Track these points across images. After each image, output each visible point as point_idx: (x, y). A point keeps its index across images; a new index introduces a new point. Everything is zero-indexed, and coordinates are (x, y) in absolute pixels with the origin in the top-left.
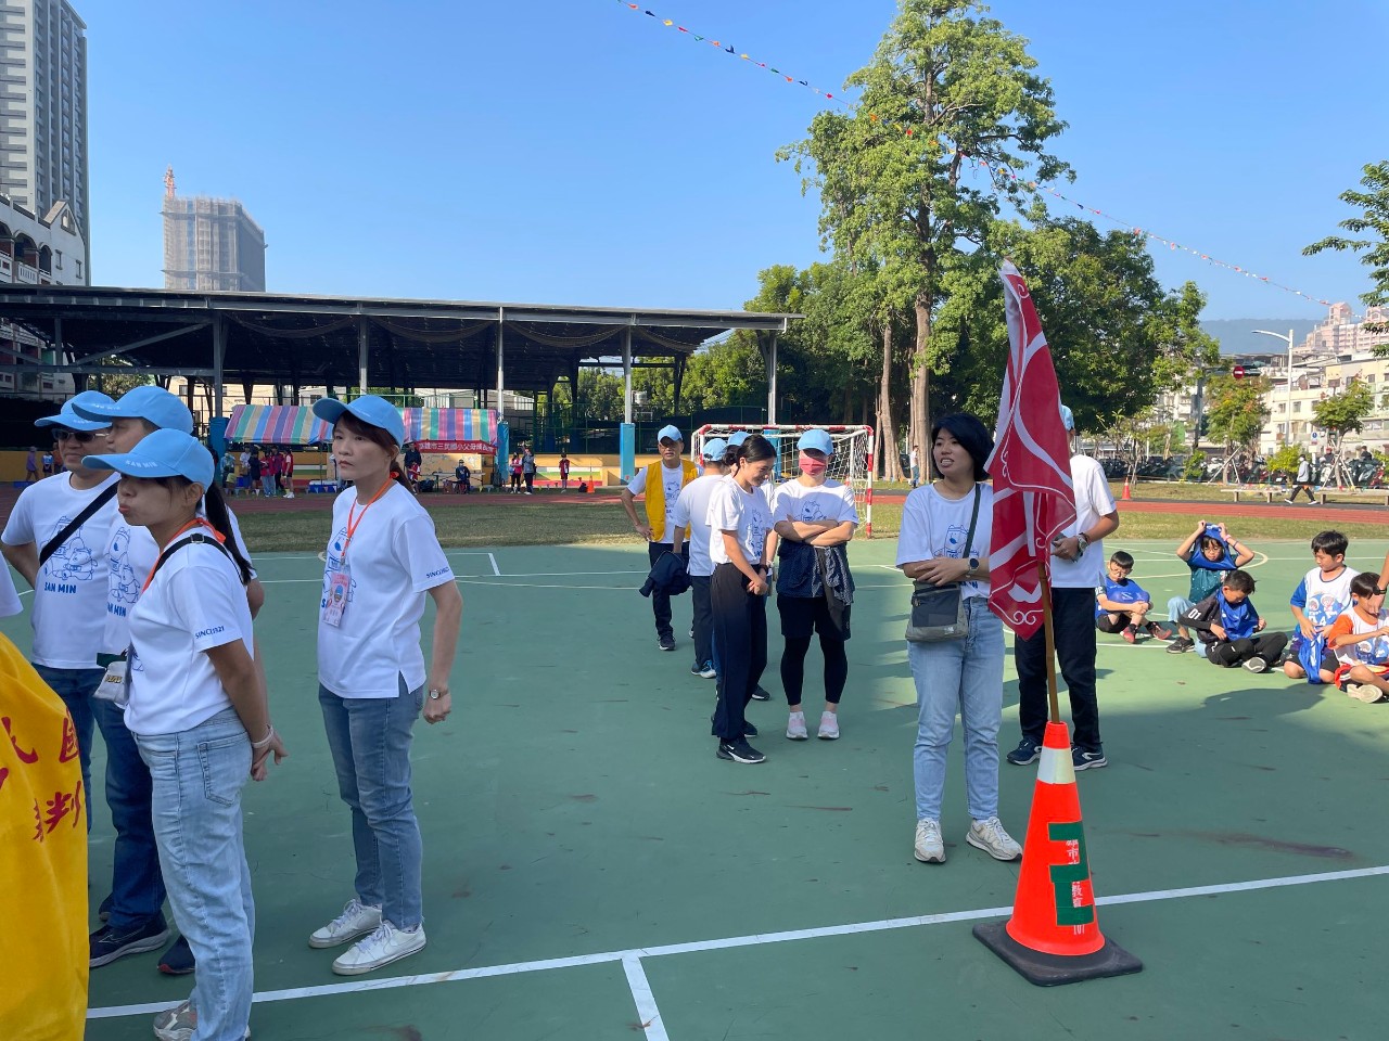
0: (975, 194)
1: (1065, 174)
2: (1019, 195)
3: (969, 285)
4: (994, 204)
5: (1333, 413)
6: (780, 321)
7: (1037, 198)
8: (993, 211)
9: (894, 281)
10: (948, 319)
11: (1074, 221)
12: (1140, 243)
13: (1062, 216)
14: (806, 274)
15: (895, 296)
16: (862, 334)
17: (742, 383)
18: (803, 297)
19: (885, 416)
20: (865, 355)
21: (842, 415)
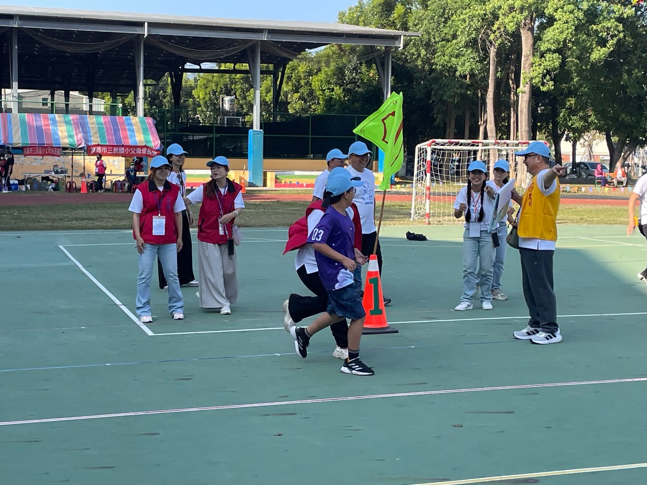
6: (396, 38)
17: (338, 90)
18: (408, 12)
19: (491, 127)
20: (472, 69)
21: (445, 124)
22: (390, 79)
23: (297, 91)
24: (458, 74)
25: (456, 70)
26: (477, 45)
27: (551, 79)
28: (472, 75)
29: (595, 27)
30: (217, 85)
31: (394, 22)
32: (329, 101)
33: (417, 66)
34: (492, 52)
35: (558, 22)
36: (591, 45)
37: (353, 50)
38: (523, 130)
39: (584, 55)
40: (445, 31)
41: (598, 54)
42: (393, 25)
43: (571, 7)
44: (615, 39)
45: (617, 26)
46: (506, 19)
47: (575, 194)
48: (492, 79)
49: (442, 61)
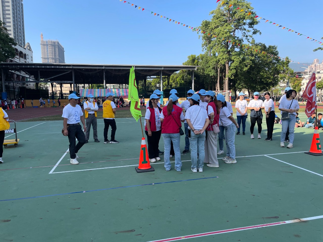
0: (238, 38)
1: (259, 33)
2: (248, 38)
4: (242, 40)
6: (195, 67)
7: (253, 39)
10: (234, 66)
12: (275, 48)
13: (258, 43)
14: (198, 56)
16: (213, 70)
17: (183, 82)
18: (198, 62)
19: (219, 88)
20: (214, 75)
21: (208, 88)
23: (174, 82)
24: (210, 76)
25: (210, 75)
26: (215, 68)
27: (233, 76)
29: (244, 62)
30: (156, 82)
32: (181, 84)
33: (201, 74)
34: (219, 70)
35: (235, 61)
36: (244, 67)
37: (186, 71)
38: (227, 88)
39: (242, 69)
40: (207, 65)
41: (245, 69)
42: (195, 65)
43: (238, 57)
44: (250, 65)
45: (250, 62)
46: (222, 61)
48: (219, 77)
49: (206, 73)
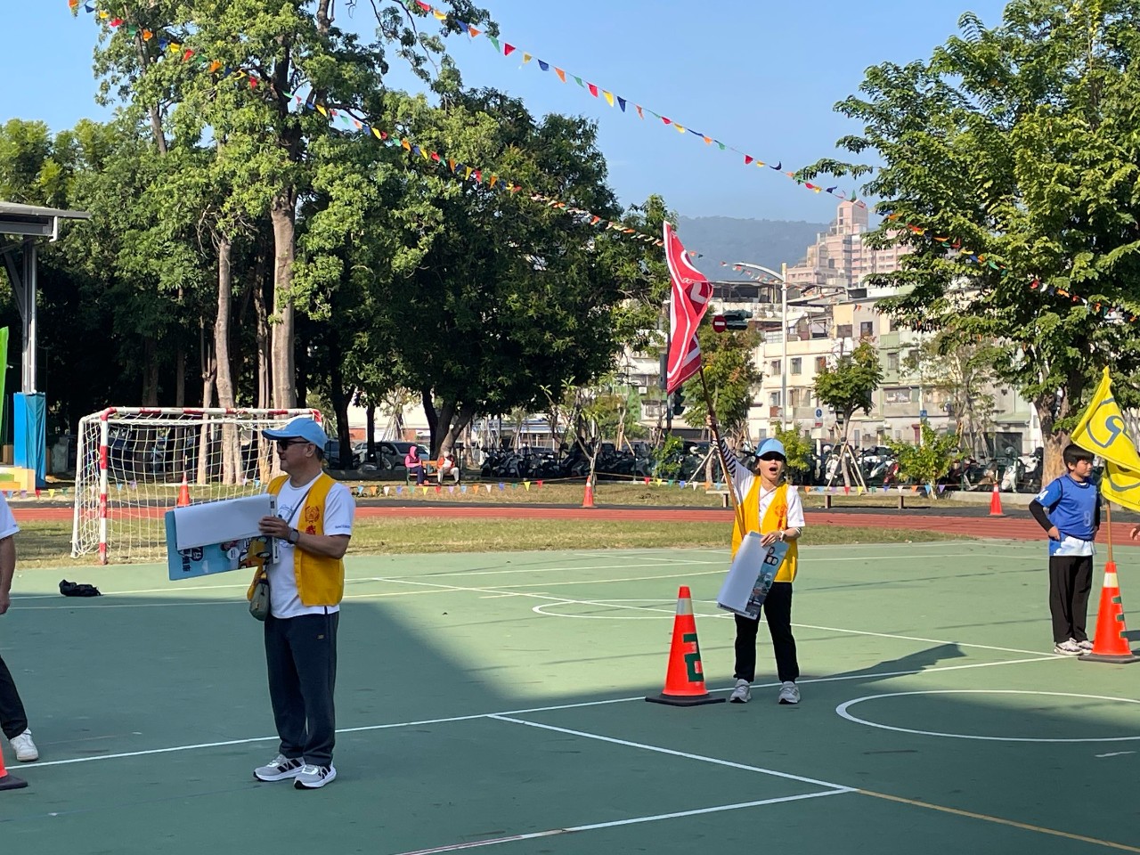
0: (350, 39)
1: (482, 27)
2: (418, 49)
3: (357, 187)
4: (379, 57)
5: (836, 386)
6: (46, 220)
7: (446, 60)
8: (378, 70)
9: (243, 173)
10: (326, 234)
11: (497, 96)
12: (589, 135)
13: (480, 88)
14: (65, 138)
15: (245, 196)
16: (181, 248)
18: (65, 176)
19: (224, 380)
20: (187, 280)
21: (141, 376)
22: (35, 295)
24: (161, 287)
25: (158, 281)
26: (196, 238)
27: (327, 301)
28: (188, 290)
29: (397, 213)
31: (40, 192)
33: (85, 272)
34: (223, 251)
35: (336, 202)
36: (392, 243)
38: (281, 387)
39: (381, 258)
40: (137, 210)
41: (405, 259)
42: (39, 197)
43: (356, 178)
44: (432, 235)
45: (433, 213)
46: (245, 194)
47: (374, 498)
48: (223, 298)
49: (131, 264)
